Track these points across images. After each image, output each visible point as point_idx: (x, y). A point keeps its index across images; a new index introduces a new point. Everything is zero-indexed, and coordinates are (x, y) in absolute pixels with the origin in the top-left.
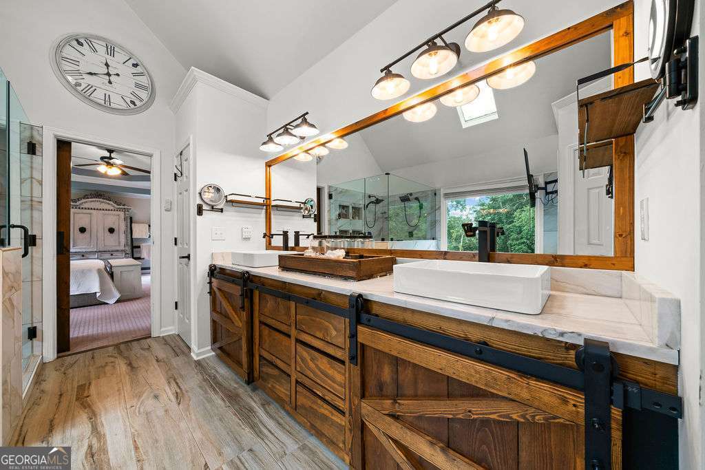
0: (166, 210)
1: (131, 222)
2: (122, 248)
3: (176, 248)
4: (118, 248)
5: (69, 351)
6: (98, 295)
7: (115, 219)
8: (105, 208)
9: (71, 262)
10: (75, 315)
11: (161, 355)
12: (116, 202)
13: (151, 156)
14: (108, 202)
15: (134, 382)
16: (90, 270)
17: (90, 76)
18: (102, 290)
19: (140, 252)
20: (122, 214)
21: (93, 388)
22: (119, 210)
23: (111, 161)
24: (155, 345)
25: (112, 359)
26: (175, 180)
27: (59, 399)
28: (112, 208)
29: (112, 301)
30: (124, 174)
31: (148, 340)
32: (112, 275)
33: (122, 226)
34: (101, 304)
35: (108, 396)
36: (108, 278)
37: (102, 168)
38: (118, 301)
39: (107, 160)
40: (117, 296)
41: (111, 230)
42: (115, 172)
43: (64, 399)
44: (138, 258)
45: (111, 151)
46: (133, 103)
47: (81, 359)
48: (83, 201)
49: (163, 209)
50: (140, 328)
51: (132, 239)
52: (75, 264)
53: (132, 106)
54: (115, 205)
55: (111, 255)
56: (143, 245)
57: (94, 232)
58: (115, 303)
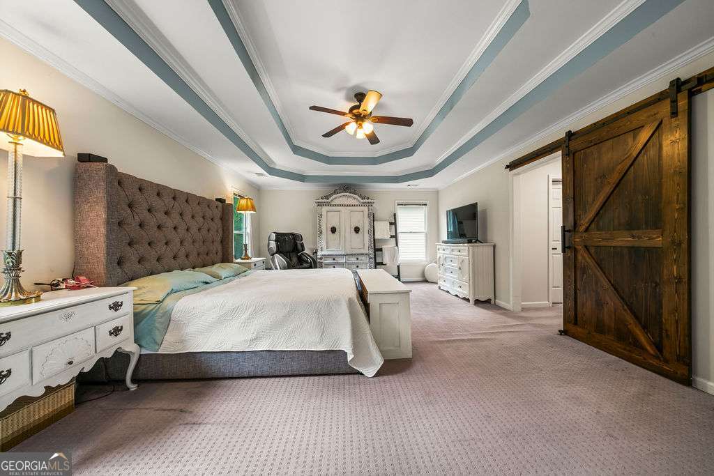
1: (374, 220)
2: (366, 251)
4: (363, 251)
6: (350, 357)
7: (359, 216)
8: (351, 204)
12: (360, 196)
14: (354, 196)
18: (355, 350)
19: (382, 256)
20: (366, 209)
22: (364, 204)
28: (358, 203)
29: (370, 372)
33: (365, 226)
34: (354, 374)
40: (379, 362)
41: (357, 230)
44: (380, 265)
48: (334, 196)
51: (374, 240)
54: (360, 199)
55: (357, 259)
56: (385, 247)
57: (342, 233)
58: (375, 376)
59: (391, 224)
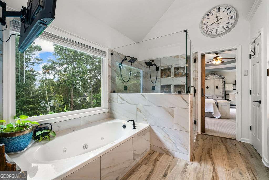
0: (244, 76)
1: (225, 84)
2: (221, 95)
3: (250, 96)
4: (220, 95)
5: (205, 133)
6: (213, 114)
7: (219, 82)
8: (215, 78)
9: (205, 99)
10: (207, 120)
11: (242, 152)
12: (219, 75)
13: (236, 49)
14: (216, 75)
15: (229, 158)
16: (210, 103)
17: (211, 26)
18: (214, 112)
19: (229, 97)
20: (221, 80)
21: (213, 151)
23: (217, 58)
24: (238, 145)
25: (220, 143)
26: (250, 58)
27: (203, 150)
28: (217, 78)
29: (218, 117)
30: (223, 62)
31: (235, 141)
32: (218, 106)
33: (221, 85)
34: (214, 118)
35: (219, 159)
36: (216, 107)
37: (214, 62)
38: (220, 118)
39: (216, 58)
40: (220, 116)
41: (217, 87)
42: (219, 62)
43: (204, 150)
44: (228, 100)
45: (217, 54)
46: (228, 27)
47: (208, 138)
48: (208, 76)
49: (243, 75)
50: (230, 133)
51: (225, 91)
52: (207, 100)
53: (227, 29)
54: (219, 77)
55: (217, 98)
56: (230, 94)
57: (211, 89)
58: (219, 118)
59: (233, 85)
